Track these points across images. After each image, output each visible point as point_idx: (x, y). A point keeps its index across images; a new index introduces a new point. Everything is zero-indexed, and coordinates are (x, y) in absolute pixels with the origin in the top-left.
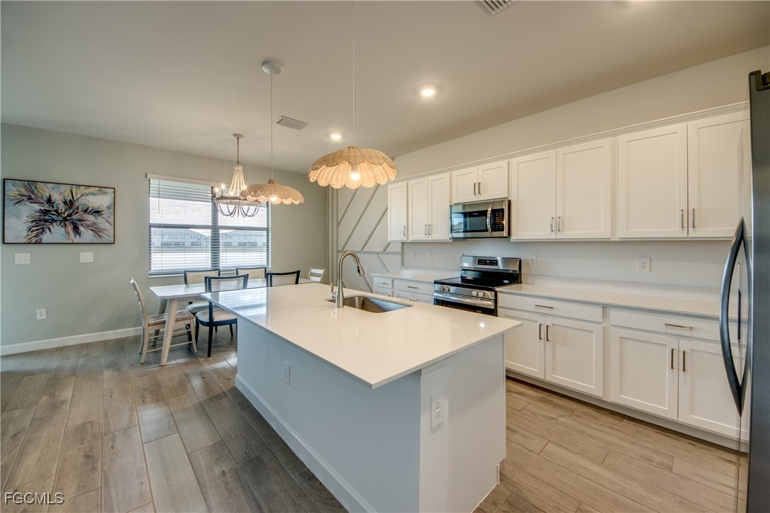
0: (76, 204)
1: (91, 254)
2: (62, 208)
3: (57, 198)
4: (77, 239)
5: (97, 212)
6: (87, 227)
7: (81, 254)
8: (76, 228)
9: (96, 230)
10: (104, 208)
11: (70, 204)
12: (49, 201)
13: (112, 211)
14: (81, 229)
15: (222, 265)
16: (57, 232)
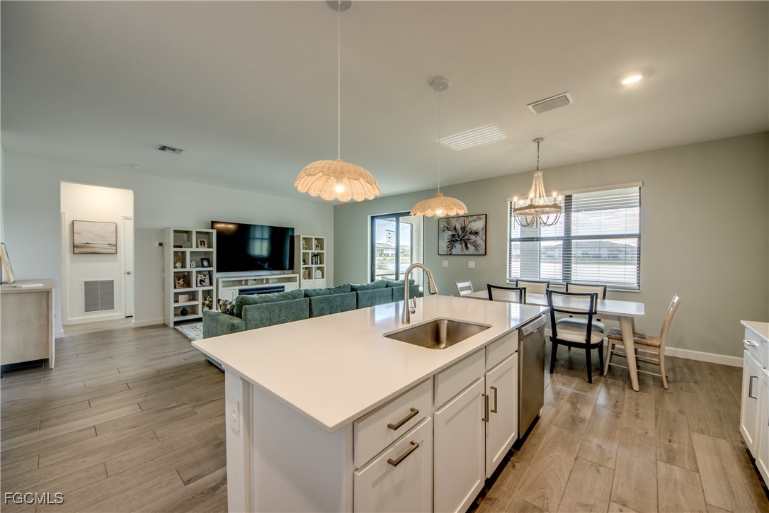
0: (467, 229)
1: (474, 262)
2: (460, 232)
3: (458, 227)
4: (467, 252)
5: (476, 233)
6: (471, 243)
7: (469, 262)
8: (466, 245)
9: (476, 246)
10: (480, 230)
11: (463, 229)
12: (455, 229)
13: (484, 231)
14: (469, 245)
15: (574, 278)
16: (458, 248)
